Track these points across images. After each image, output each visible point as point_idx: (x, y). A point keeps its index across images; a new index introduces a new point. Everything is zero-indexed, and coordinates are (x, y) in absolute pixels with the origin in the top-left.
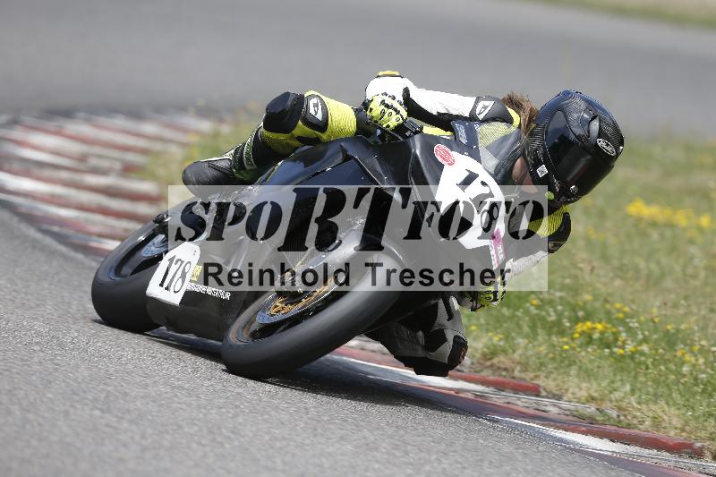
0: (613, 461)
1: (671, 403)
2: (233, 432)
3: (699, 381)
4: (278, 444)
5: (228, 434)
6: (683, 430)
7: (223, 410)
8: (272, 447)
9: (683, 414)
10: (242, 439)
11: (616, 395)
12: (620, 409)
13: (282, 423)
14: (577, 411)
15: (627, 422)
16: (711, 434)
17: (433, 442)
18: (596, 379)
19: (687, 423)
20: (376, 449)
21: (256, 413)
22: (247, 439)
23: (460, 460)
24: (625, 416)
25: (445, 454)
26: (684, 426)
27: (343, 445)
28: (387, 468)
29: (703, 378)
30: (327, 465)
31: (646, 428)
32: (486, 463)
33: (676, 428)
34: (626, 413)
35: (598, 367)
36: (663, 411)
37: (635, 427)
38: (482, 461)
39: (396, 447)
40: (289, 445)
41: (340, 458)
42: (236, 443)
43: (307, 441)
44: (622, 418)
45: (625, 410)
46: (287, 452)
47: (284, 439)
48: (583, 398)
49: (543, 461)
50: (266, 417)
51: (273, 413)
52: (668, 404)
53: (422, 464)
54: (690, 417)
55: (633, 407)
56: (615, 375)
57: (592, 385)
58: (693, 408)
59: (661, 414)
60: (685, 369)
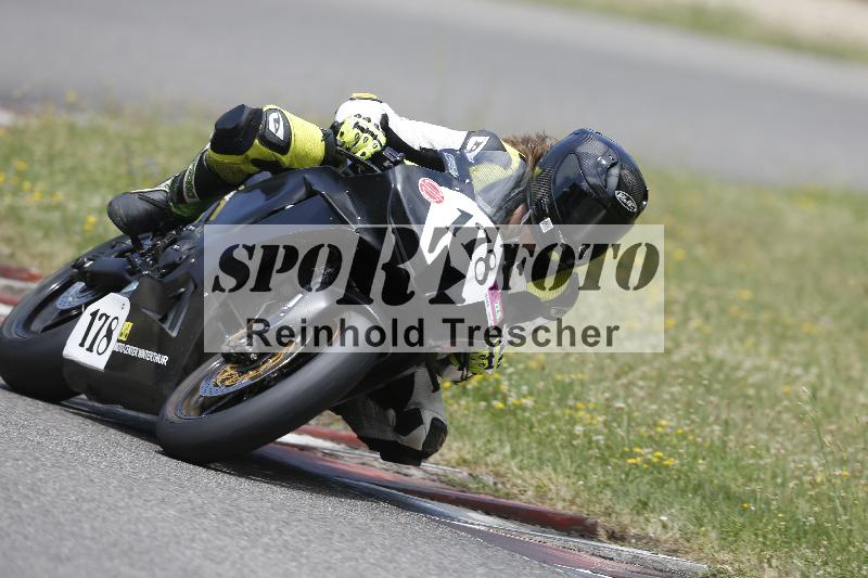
0: (487, 537)
1: (559, 469)
2: (33, 490)
3: (594, 445)
4: (86, 506)
5: (25, 492)
6: (572, 503)
7: (20, 462)
8: (78, 510)
9: (573, 484)
10: (42, 499)
11: (493, 458)
12: (497, 474)
13: (92, 481)
14: (446, 476)
15: (504, 490)
16: (606, 509)
17: (273, 508)
18: (469, 439)
19: (577, 495)
20: (204, 515)
21: (59, 467)
22: (49, 498)
23: (305, 531)
24: (503, 483)
25: (287, 523)
26: (574, 498)
27: (166, 510)
28: (218, 539)
29: (598, 441)
30: (144, 533)
31: (527, 500)
32: (336, 536)
33: (564, 500)
34: (505, 480)
35: (473, 423)
36: (550, 479)
37: (516, 497)
38: (331, 532)
39: (228, 514)
40: (99, 507)
41: (160, 524)
42: (35, 504)
43: (122, 504)
44: (500, 486)
45: (502, 476)
46: (97, 516)
47: (94, 500)
48: (453, 461)
49: (404, 535)
50: (72, 472)
51: (80, 468)
52: (555, 470)
53: (258, 535)
54: (582, 488)
55: (513, 473)
56: (492, 433)
57: (464, 445)
58: (585, 477)
59: (546, 482)
60: (579, 429)
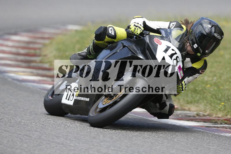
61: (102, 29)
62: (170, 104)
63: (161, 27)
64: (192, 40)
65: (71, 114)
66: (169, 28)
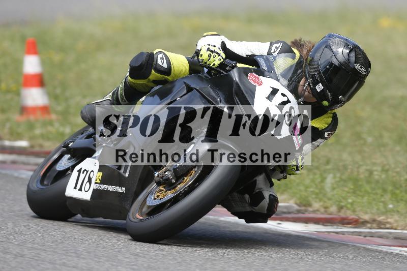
61: (144, 58)
62: (270, 195)
63: (253, 52)
64: (313, 77)
65: (83, 217)
66: (269, 53)
